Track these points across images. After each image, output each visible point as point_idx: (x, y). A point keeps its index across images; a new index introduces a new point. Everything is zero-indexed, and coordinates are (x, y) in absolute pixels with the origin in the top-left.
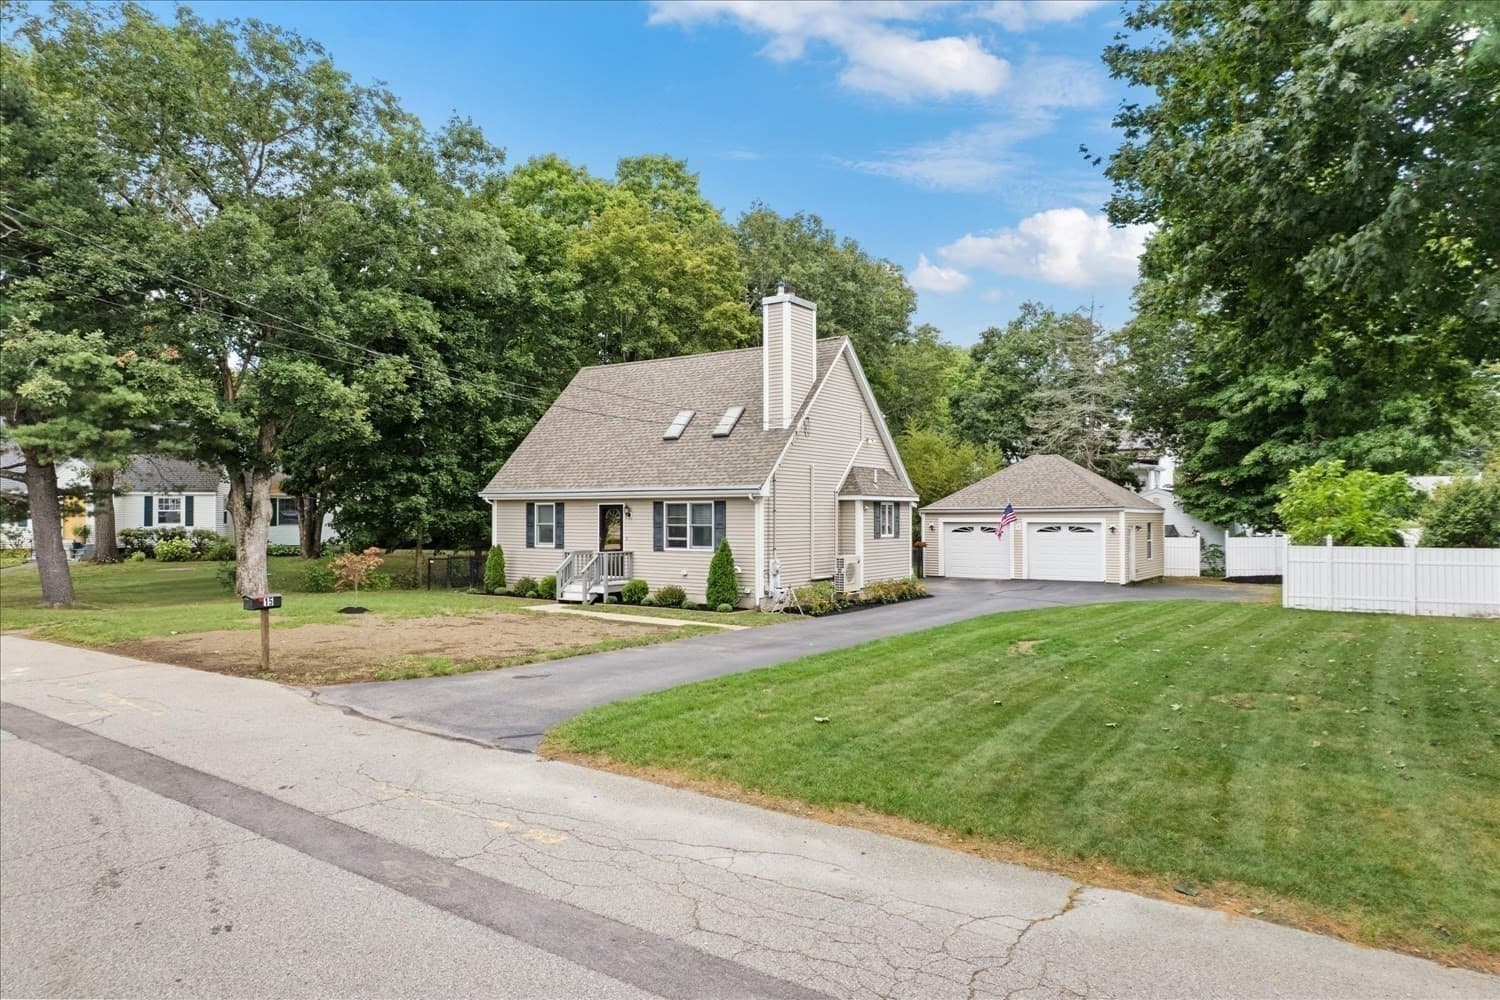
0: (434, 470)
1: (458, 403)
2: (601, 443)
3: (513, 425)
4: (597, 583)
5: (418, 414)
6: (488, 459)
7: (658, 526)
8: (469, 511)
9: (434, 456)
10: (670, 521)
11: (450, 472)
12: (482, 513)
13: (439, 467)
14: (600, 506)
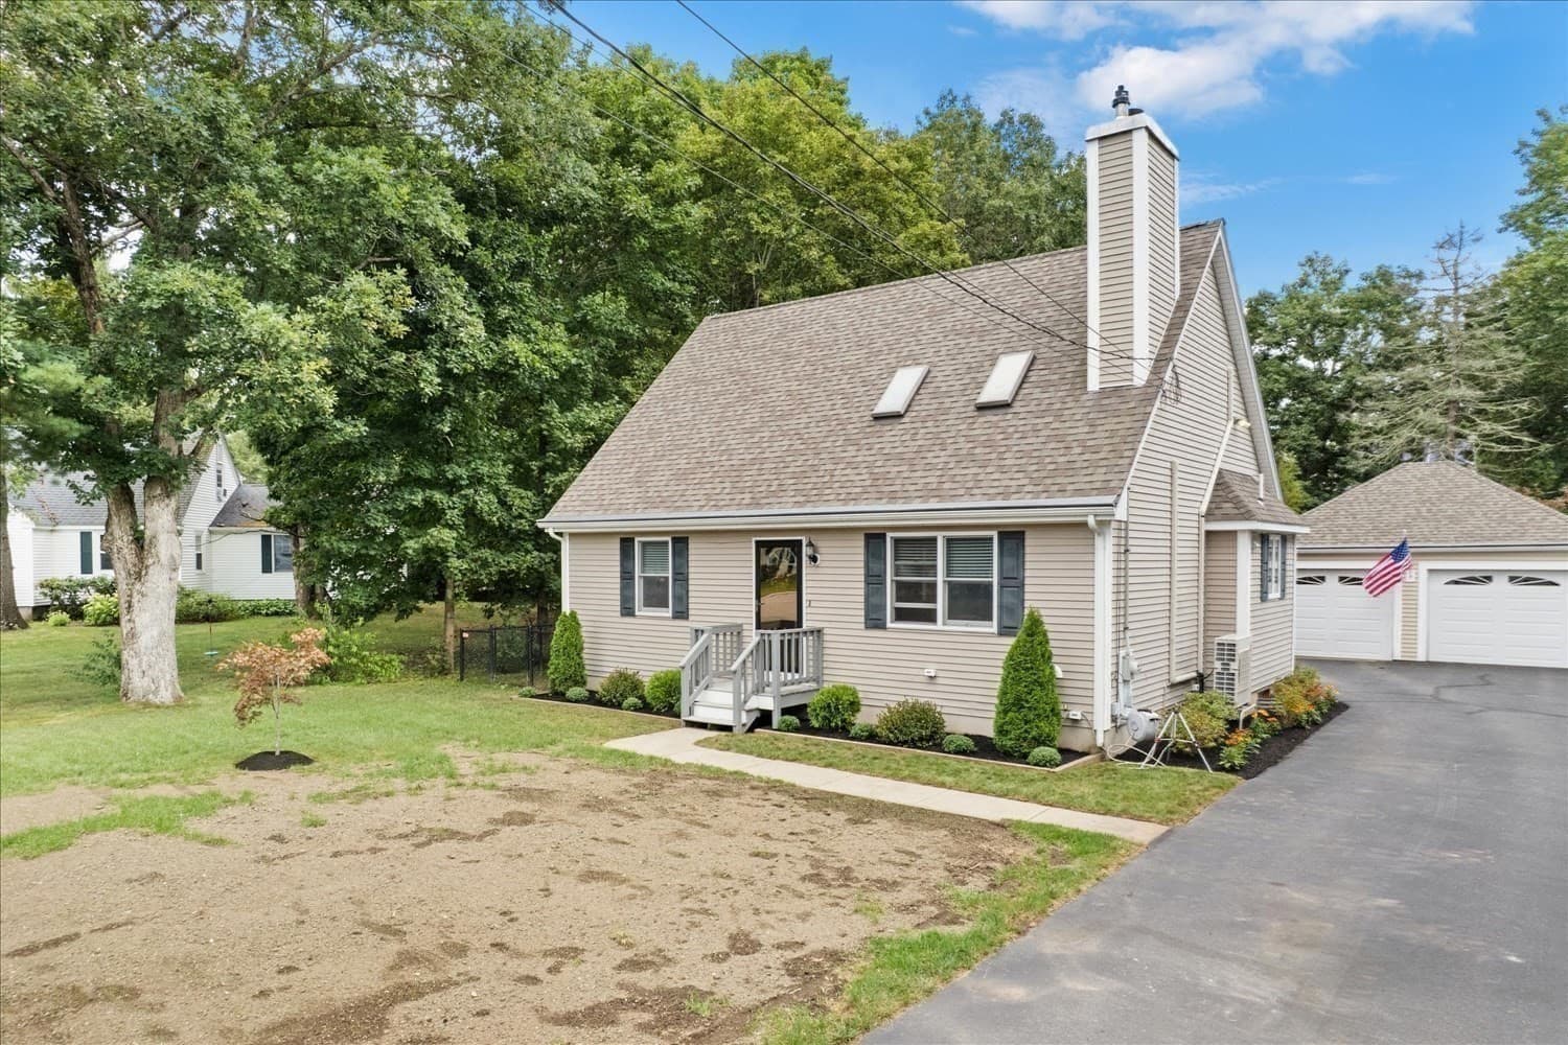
0: (467, 486)
1: (501, 375)
2: (751, 431)
3: (594, 415)
4: (759, 690)
5: (430, 386)
6: (557, 470)
7: (874, 580)
8: (528, 552)
9: (469, 463)
10: (897, 571)
11: (496, 490)
12: (548, 556)
13: (476, 480)
14: (757, 542)
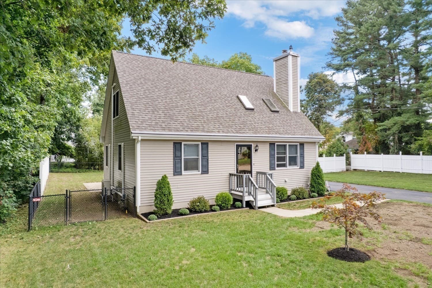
7: (272, 156)
10: (278, 153)
14: (237, 145)
